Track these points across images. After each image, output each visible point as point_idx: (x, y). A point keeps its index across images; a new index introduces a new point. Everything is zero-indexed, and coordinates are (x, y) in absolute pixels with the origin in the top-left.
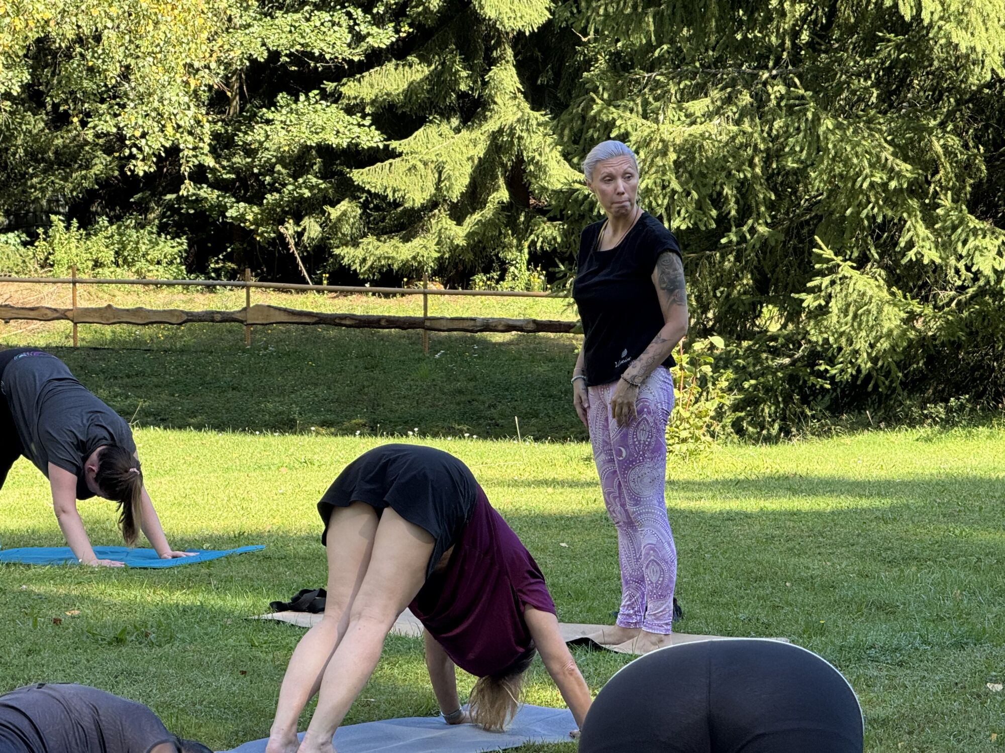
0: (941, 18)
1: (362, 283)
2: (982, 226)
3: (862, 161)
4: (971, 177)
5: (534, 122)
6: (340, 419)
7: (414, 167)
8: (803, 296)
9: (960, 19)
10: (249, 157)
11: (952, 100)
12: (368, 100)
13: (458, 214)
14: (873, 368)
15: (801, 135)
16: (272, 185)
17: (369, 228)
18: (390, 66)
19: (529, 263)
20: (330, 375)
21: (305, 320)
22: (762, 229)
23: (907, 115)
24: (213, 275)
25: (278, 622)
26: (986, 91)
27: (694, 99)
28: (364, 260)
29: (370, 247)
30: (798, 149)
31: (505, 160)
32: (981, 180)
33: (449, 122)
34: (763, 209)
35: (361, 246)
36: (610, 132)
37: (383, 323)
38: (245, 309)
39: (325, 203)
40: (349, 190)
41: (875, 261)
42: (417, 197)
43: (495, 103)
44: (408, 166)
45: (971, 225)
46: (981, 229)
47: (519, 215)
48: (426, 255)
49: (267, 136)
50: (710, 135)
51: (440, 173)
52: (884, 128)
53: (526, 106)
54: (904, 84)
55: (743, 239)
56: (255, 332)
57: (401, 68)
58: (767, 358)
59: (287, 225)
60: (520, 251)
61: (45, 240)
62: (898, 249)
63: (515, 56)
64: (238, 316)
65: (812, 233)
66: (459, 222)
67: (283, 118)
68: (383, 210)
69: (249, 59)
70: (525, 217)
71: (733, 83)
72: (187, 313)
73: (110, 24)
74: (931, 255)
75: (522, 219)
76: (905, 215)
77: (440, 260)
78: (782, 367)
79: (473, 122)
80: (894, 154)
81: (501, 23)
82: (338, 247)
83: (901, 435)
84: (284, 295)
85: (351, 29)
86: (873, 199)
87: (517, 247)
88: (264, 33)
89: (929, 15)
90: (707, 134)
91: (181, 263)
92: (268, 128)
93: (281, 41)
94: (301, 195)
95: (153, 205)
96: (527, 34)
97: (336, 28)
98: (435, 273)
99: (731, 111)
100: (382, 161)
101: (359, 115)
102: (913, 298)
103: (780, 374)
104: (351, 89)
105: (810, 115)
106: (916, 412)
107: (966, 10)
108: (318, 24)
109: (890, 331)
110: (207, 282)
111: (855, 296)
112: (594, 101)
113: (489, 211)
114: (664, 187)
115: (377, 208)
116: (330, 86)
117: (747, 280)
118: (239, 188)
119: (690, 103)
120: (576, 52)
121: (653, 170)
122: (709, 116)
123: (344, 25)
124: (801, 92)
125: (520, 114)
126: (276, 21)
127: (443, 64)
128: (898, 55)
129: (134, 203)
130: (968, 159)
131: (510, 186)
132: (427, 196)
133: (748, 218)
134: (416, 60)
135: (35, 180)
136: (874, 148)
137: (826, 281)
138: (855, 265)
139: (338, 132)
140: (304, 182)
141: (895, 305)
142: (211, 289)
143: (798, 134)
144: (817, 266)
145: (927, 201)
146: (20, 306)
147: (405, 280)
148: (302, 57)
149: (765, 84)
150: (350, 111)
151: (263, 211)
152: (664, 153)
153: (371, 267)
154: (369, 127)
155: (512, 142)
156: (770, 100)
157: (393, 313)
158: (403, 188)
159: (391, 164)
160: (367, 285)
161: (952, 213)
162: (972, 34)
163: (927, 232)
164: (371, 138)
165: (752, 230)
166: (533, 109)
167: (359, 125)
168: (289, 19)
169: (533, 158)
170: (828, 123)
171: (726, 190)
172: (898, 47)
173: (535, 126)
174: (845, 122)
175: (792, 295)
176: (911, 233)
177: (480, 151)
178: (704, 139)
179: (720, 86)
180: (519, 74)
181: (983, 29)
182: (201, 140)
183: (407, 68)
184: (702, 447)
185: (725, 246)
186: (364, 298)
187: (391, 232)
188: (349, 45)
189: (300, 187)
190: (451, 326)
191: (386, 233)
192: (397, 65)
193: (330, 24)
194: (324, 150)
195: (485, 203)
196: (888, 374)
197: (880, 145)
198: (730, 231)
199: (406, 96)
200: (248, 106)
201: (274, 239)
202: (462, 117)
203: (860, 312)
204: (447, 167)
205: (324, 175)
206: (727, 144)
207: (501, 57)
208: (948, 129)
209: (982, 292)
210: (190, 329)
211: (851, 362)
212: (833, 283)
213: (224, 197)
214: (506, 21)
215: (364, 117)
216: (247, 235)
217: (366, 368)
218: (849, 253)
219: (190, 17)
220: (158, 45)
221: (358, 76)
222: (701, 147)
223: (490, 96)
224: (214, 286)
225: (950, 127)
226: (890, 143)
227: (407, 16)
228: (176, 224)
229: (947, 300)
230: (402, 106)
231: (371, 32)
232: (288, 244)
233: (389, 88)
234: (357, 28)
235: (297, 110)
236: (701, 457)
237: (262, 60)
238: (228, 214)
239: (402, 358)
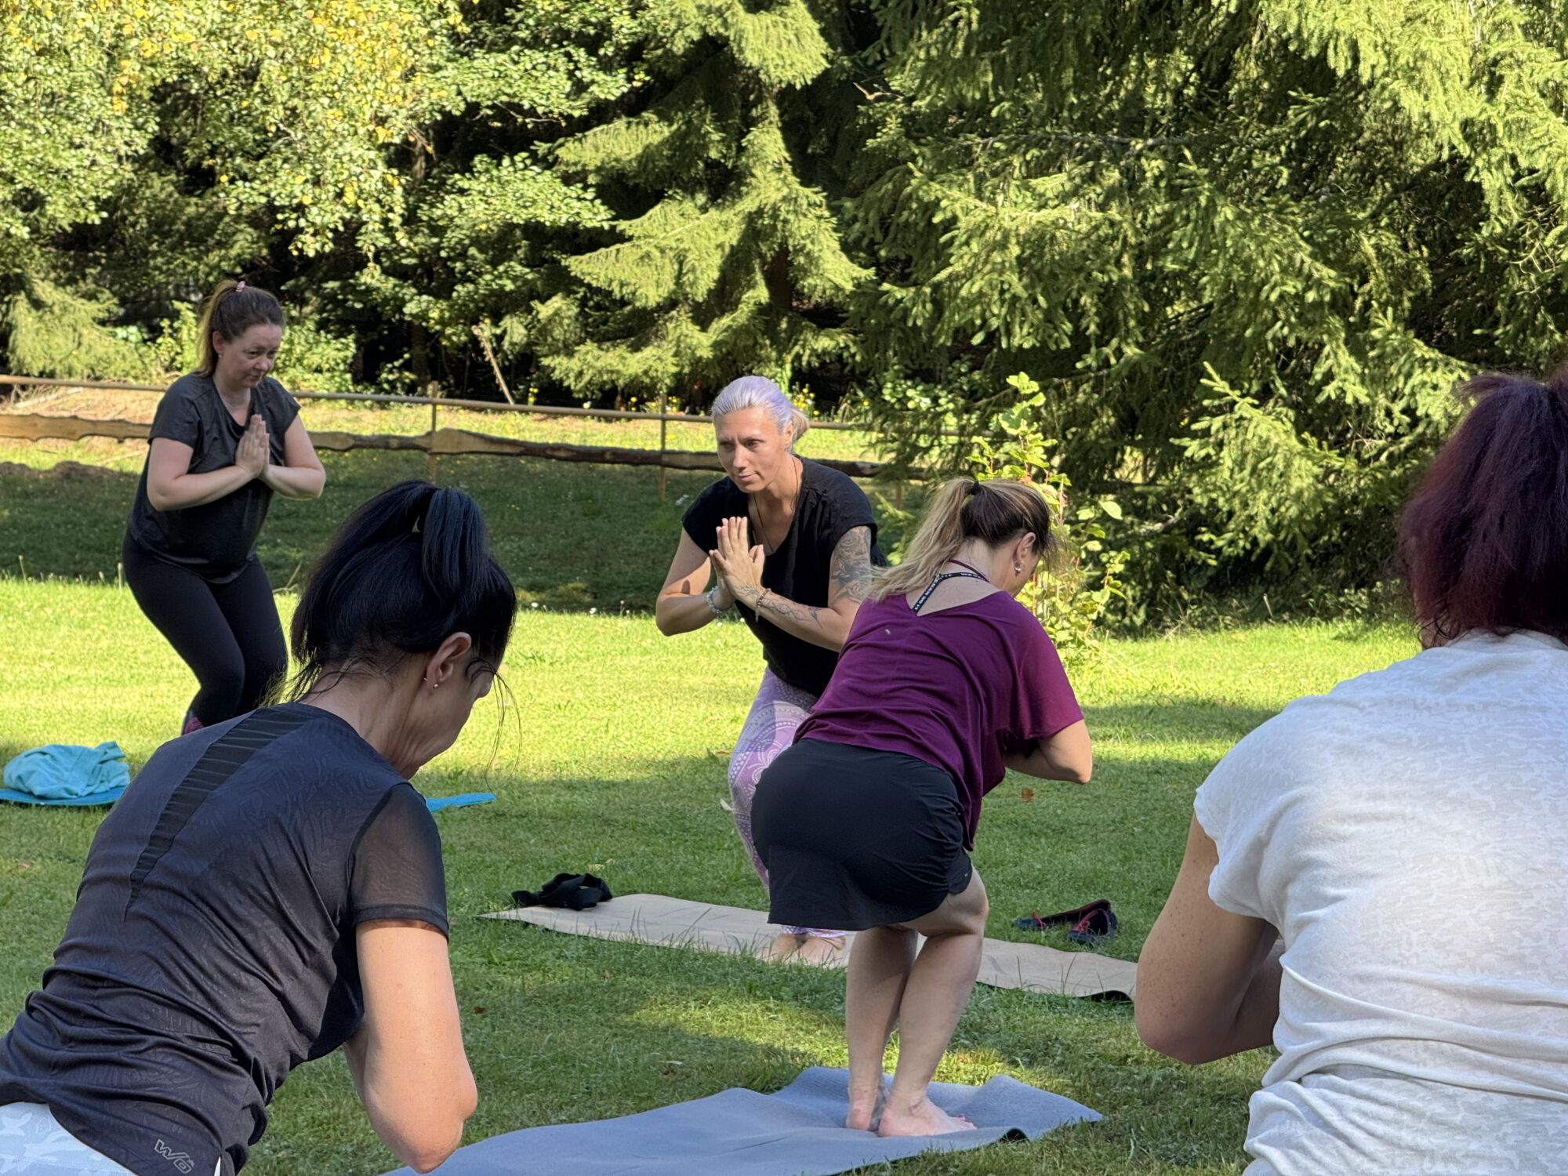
0: (1386, 74)
1: (579, 403)
2: (1433, 355)
3: (1270, 263)
4: (1410, 289)
5: (804, 202)
6: (553, 582)
7: (648, 255)
8: (1186, 441)
9: (1411, 75)
10: (436, 236)
11: (1387, 185)
12: (591, 167)
13: (703, 317)
14: (1274, 540)
15: (1190, 226)
16: (463, 273)
17: (587, 333)
18: (620, 124)
19: (792, 382)
20: (539, 523)
21: (507, 449)
22: (1131, 351)
23: (1327, 203)
24: (386, 386)
25: (526, 925)
26: (1433, 174)
27: (1043, 175)
28: (580, 374)
29: (589, 357)
30: (1185, 245)
31: (764, 249)
32: (1424, 292)
33: (693, 198)
34: (1132, 323)
35: (577, 355)
36: (933, 215)
37: (608, 456)
38: (429, 434)
39: (532, 298)
40: (563, 282)
41: (1281, 397)
42: (651, 295)
43: (753, 175)
44: (640, 253)
45: (1418, 353)
46: (1430, 359)
47: (779, 320)
48: (660, 368)
49: (461, 210)
50: (1066, 222)
51: (681, 263)
52: (1300, 220)
53: (793, 180)
54: (1325, 161)
55: (1106, 363)
56: (440, 463)
57: (633, 127)
58: (1132, 523)
59: (482, 325)
60: (781, 366)
61: (171, 335)
62: (1311, 383)
63: (781, 116)
64: (422, 443)
65: (1197, 357)
66: (704, 328)
67: (481, 187)
68: (607, 309)
69: (440, 111)
70: (788, 322)
71: (1096, 155)
72: (354, 437)
73: (271, 52)
74: (1356, 392)
75: (784, 325)
76: (1325, 337)
77: (678, 377)
78: (1152, 535)
79: (725, 200)
80: (1313, 256)
81: (767, 73)
82: (546, 356)
83: (1314, 630)
84: (475, 415)
85: (571, 74)
86: (1282, 316)
87: (777, 361)
88: (460, 78)
89: (1369, 71)
90: (1061, 222)
91: (345, 371)
92: (462, 200)
93: (482, 90)
94: (502, 287)
95: (308, 294)
96: (798, 87)
97: (551, 73)
98: (672, 392)
99: (1094, 192)
100: (607, 246)
101: (580, 185)
102: (1330, 448)
103: (1149, 545)
104: (570, 152)
105: (1203, 201)
106: (1330, 600)
107: (1419, 64)
108: (529, 66)
109: (1300, 492)
110: (377, 396)
111: (1255, 443)
112: (911, 172)
113: (742, 314)
114: (1002, 292)
115: (598, 307)
116: (542, 147)
117: (1108, 418)
118: (421, 276)
119: (1040, 180)
120: (858, 113)
121: (989, 267)
122: (1064, 198)
123: (562, 69)
124: (1193, 168)
125: (786, 191)
126: (476, 63)
127: (689, 123)
128: (1318, 123)
129: (287, 291)
130: (1408, 264)
131: (770, 283)
132: (664, 292)
133: (1112, 337)
134: (655, 118)
135: (159, 260)
136: (1287, 246)
137: (1217, 422)
138: (1256, 402)
139: (552, 207)
140: (506, 272)
141: (1309, 457)
142: (383, 405)
143: (1186, 225)
144: (1206, 403)
145: (1352, 319)
146: (137, 421)
147: (634, 399)
148: (507, 110)
149: (1139, 156)
150: (567, 180)
151: (451, 307)
152: (1003, 245)
153: (590, 382)
154: (592, 201)
155: (774, 227)
156: (1144, 179)
157: (616, 444)
158: (633, 281)
159: (618, 251)
160: (587, 405)
161: (1393, 336)
162: (1426, 98)
163: (1352, 360)
164: (596, 216)
165: (1119, 352)
166: (802, 184)
167: (579, 199)
168: (492, 61)
169: (804, 246)
170: (1228, 212)
171: (1085, 300)
172: (1317, 112)
173: (805, 206)
174: (1249, 211)
175: (1171, 440)
176: (1330, 362)
177: (732, 237)
178: (1058, 228)
179: (1079, 158)
180: (786, 139)
181: (1441, 90)
182: (391, 210)
183: (641, 127)
184: (1086, 655)
185: (1080, 373)
186: (579, 422)
187: (615, 339)
188: (568, 96)
189: (500, 277)
190: (695, 462)
191: (609, 340)
192: (629, 123)
193: (544, 67)
194: (534, 230)
195: (738, 301)
196: (1292, 547)
197: (1294, 243)
198: (1087, 351)
199: (640, 163)
200: (435, 171)
201: (465, 344)
202: (709, 192)
203: (1262, 465)
204: (690, 256)
205: (530, 263)
206: (1088, 236)
207: (762, 118)
208: (1383, 224)
209: (1421, 442)
210: (355, 457)
211: (1244, 531)
212: (1225, 426)
213: (402, 287)
214: (772, 69)
215: (585, 188)
216: (431, 339)
217: (586, 515)
218: (1246, 385)
219: (379, 46)
220: (335, 83)
221: (579, 135)
222: (1053, 237)
223: (747, 167)
224: (388, 402)
225: (1384, 222)
226: (1307, 240)
227: (643, 61)
228: (339, 321)
229: (1374, 452)
230: (635, 177)
231: (597, 79)
232: (483, 349)
233: (618, 152)
234: (578, 73)
235: (499, 178)
236: (1085, 668)
237: (458, 113)
238: (406, 310)
239: (632, 503)
